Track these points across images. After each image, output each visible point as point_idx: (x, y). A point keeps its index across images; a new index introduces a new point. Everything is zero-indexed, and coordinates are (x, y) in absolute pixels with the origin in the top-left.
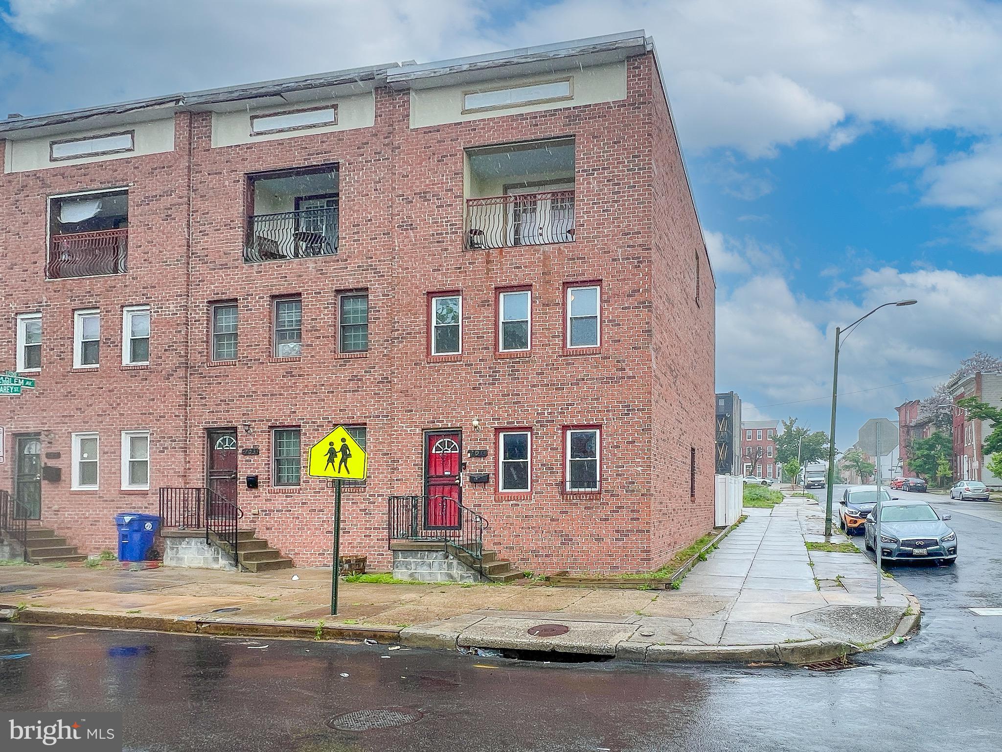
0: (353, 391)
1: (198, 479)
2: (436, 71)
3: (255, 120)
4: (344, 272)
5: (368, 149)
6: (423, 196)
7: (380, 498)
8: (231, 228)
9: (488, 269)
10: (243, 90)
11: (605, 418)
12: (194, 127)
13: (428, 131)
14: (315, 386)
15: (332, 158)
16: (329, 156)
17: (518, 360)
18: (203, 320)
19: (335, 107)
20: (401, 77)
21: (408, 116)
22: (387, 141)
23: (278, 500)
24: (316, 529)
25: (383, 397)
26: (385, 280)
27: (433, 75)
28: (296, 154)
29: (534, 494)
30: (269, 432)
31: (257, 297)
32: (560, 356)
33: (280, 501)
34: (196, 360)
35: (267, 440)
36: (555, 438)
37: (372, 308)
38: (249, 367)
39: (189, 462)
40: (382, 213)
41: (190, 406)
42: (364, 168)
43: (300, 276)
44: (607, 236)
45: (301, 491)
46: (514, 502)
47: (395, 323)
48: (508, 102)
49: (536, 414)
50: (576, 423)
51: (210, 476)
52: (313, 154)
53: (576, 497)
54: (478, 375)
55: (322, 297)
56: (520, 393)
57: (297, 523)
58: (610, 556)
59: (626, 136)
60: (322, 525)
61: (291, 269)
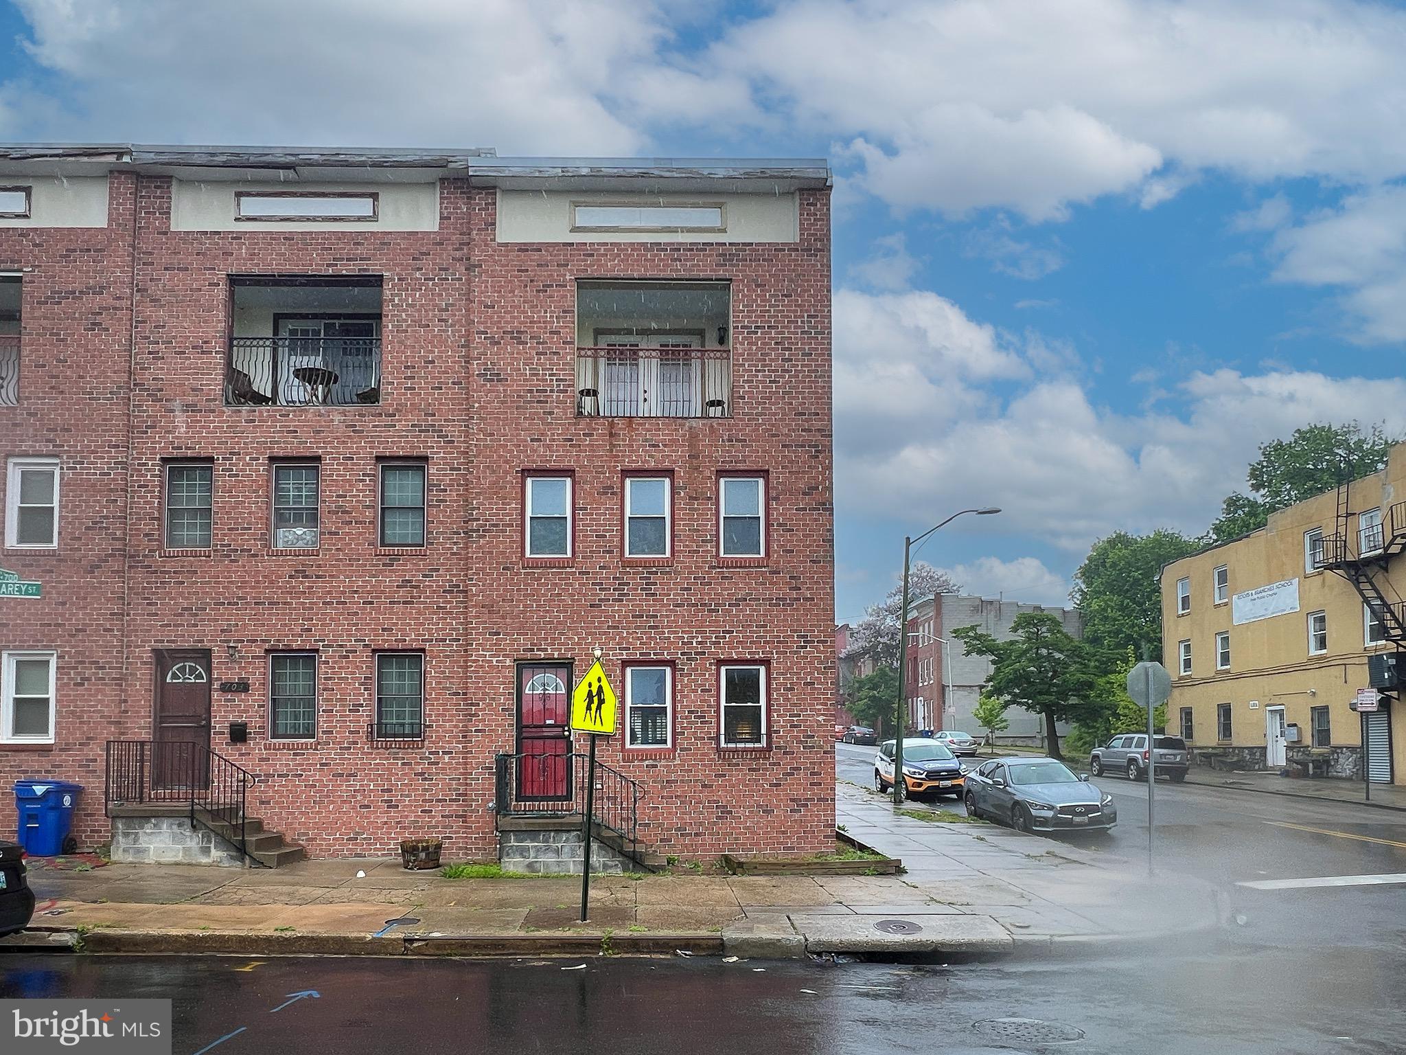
0: (404, 603)
1: (141, 728)
2: (541, 169)
3: (243, 199)
4: (389, 431)
5: (427, 263)
6: (517, 337)
7: (446, 757)
8: (203, 353)
9: (611, 444)
10: (232, 154)
11: (774, 651)
12: (141, 197)
13: (524, 248)
14: (344, 592)
15: (373, 268)
16: (367, 265)
17: (654, 569)
18: (153, 486)
19: (375, 196)
20: (489, 171)
21: (494, 224)
22: (458, 254)
23: (280, 760)
24: (344, 802)
25: (451, 613)
26: (456, 447)
27: (537, 174)
28: (315, 255)
29: (679, 751)
30: (265, 657)
31: (248, 458)
32: (714, 567)
33: (283, 761)
34: (139, 546)
35: (262, 670)
36: (707, 676)
37: (434, 485)
38: (232, 561)
39: (125, 701)
40: (450, 353)
41: (128, 615)
42: (423, 288)
43: (318, 432)
44: (775, 414)
45: (319, 747)
46: (651, 762)
47: (474, 509)
48: (636, 224)
49: (680, 643)
50: (735, 657)
51: (161, 722)
52: (342, 259)
53: (738, 755)
54: (598, 587)
55: (353, 464)
56: (659, 614)
57: (312, 793)
58: (783, 832)
59: (799, 289)
60: (354, 797)
61: (305, 421)
